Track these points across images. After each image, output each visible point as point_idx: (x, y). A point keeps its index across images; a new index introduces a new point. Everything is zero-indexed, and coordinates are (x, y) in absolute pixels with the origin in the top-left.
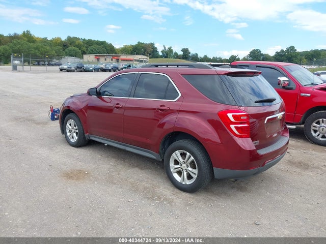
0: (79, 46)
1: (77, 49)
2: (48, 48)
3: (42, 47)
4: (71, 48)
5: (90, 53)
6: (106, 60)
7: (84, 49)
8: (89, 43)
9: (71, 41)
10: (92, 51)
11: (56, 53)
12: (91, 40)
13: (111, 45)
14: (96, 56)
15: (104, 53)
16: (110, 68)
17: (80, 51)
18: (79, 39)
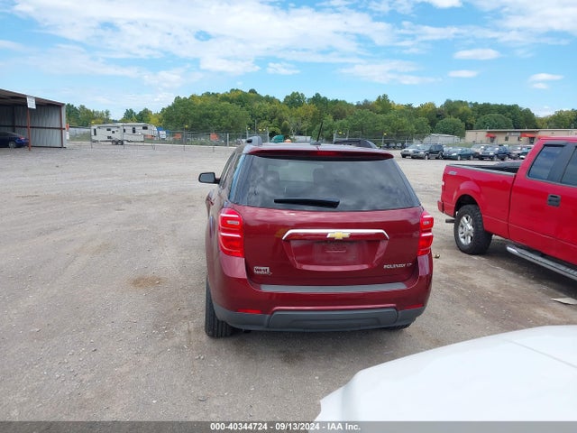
0: (463, 117)
1: (458, 121)
2: (405, 120)
3: (396, 119)
4: (450, 119)
5: (479, 128)
6: (507, 139)
7: (472, 120)
8: (485, 109)
9: (451, 108)
10: (485, 123)
11: (416, 128)
12: (488, 104)
13: (528, 111)
14: (489, 132)
15: (507, 127)
16: (491, 154)
17: (463, 125)
18: (466, 103)
